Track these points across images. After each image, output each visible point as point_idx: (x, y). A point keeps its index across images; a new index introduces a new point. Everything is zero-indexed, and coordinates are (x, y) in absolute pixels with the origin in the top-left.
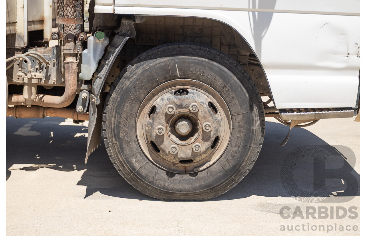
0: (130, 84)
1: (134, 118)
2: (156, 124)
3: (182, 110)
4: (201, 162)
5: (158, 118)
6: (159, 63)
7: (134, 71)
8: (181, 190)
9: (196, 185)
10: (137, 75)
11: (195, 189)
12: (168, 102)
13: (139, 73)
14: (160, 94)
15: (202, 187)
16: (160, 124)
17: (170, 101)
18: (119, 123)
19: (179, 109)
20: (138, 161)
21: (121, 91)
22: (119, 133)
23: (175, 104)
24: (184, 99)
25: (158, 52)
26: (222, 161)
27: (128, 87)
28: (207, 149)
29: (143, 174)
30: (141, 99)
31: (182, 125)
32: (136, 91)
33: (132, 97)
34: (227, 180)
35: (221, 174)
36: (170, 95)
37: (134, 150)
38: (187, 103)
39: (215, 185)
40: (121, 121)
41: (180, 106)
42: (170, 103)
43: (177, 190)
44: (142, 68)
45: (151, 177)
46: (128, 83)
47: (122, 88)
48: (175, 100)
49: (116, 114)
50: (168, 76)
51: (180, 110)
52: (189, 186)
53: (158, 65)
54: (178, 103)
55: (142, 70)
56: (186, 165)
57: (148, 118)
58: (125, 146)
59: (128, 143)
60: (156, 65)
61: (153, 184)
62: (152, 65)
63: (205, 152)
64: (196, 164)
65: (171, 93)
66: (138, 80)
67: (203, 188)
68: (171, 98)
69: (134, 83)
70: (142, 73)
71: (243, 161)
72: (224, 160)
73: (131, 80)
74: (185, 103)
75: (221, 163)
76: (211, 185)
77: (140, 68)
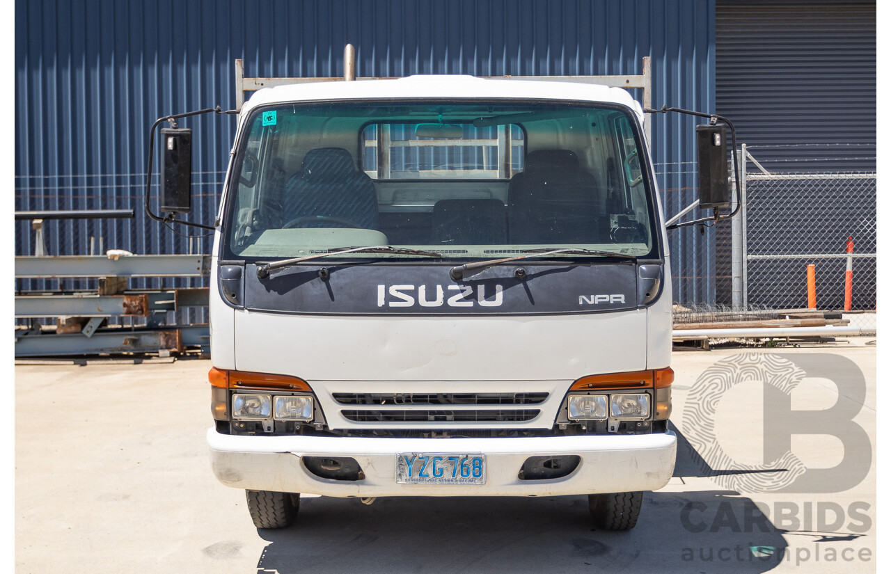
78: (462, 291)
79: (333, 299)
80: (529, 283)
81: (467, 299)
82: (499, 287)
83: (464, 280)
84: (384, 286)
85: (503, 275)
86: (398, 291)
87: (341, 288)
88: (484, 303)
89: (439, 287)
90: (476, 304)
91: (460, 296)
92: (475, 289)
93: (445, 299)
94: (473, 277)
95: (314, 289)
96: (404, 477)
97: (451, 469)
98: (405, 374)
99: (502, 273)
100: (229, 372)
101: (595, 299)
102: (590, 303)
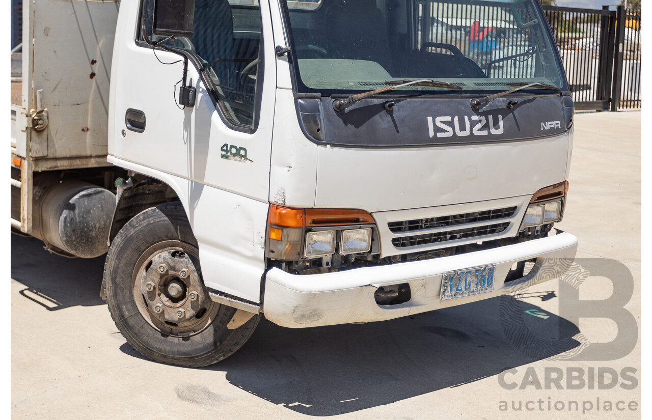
0: (134, 233)
1: (132, 267)
2: (148, 279)
3: (174, 272)
4: (187, 328)
5: (151, 274)
6: (163, 221)
7: (140, 221)
8: (160, 350)
9: (175, 349)
10: (142, 226)
11: (173, 353)
12: (162, 261)
13: (144, 225)
14: (160, 251)
15: (180, 353)
16: (152, 280)
17: (165, 260)
18: (118, 268)
19: (172, 270)
20: (128, 310)
21: (125, 237)
22: (116, 277)
23: (169, 265)
24: (177, 262)
25: (166, 209)
26: (205, 333)
27: (131, 236)
28: (191, 317)
29: (130, 324)
30: (142, 250)
31: (172, 287)
32: (137, 241)
33: (134, 247)
34: (206, 354)
35: (201, 346)
36: (168, 254)
37: (127, 298)
38: (180, 267)
39: (194, 355)
40: (120, 266)
41: (173, 268)
42: (164, 262)
43: (157, 348)
44: (147, 221)
45: (136, 329)
46: (132, 231)
47: (127, 236)
48: (170, 261)
49: (116, 259)
50: (169, 235)
51: (173, 272)
52: (169, 349)
53: (162, 222)
54: (172, 265)
55: (146, 223)
56: (172, 327)
57: (144, 272)
58: (119, 291)
59: (122, 289)
60: (160, 221)
61: (137, 336)
62: (157, 220)
63: (189, 320)
64: (181, 329)
65: (169, 253)
66: (141, 231)
67: (181, 355)
68: (167, 258)
69: (137, 233)
70: (146, 225)
71: (225, 340)
72: (207, 333)
73: (136, 229)
74: (178, 266)
75: (204, 335)
76: (190, 354)
77: (146, 221)
78: (480, 121)
79: (398, 131)
80: (516, 112)
81: (483, 128)
82: (500, 117)
83: (480, 111)
84: (431, 118)
85: (501, 105)
86: (441, 122)
87: (403, 120)
88: (494, 131)
89: (466, 117)
90: (489, 132)
91: (479, 126)
92: (487, 119)
93: (471, 129)
94: (485, 108)
95: (381, 121)
96: (447, 294)
97: (475, 280)
98: (443, 200)
99: (500, 104)
100: (305, 211)
101: (548, 126)
102: (546, 129)
